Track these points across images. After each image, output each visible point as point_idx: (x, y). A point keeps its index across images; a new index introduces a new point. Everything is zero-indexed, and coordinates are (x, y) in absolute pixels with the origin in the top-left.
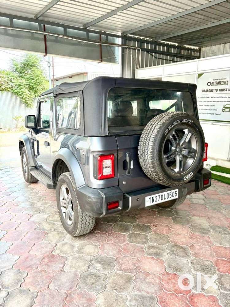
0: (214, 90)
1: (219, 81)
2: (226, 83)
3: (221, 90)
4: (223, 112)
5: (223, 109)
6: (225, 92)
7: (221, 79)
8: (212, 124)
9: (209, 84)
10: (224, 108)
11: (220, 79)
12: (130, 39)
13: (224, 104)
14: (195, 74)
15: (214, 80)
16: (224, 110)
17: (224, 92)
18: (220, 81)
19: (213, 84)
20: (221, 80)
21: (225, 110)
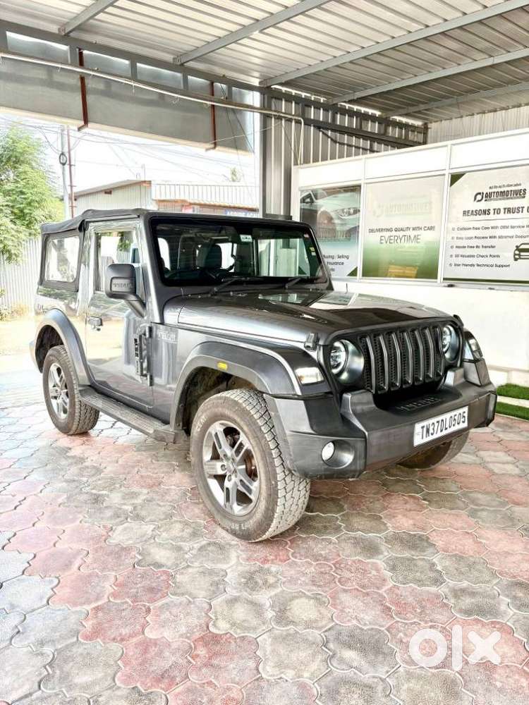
0: (492, 212)
1: (502, 190)
2: (520, 194)
3: (509, 210)
4: (516, 260)
5: (515, 255)
6: (520, 215)
7: (509, 186)
8: (490, 289)
9: (479, 197)
10: (517, 252)
11: (506, 185)
12: (279, 96)
13: (518, 242)
14: (444, 175)
15: (490, 188)
16: (517, 257)
17: (516, 215)
18: (506, 189)
19: (488, 196)
20: (509, 189)
21: (519, 255)
